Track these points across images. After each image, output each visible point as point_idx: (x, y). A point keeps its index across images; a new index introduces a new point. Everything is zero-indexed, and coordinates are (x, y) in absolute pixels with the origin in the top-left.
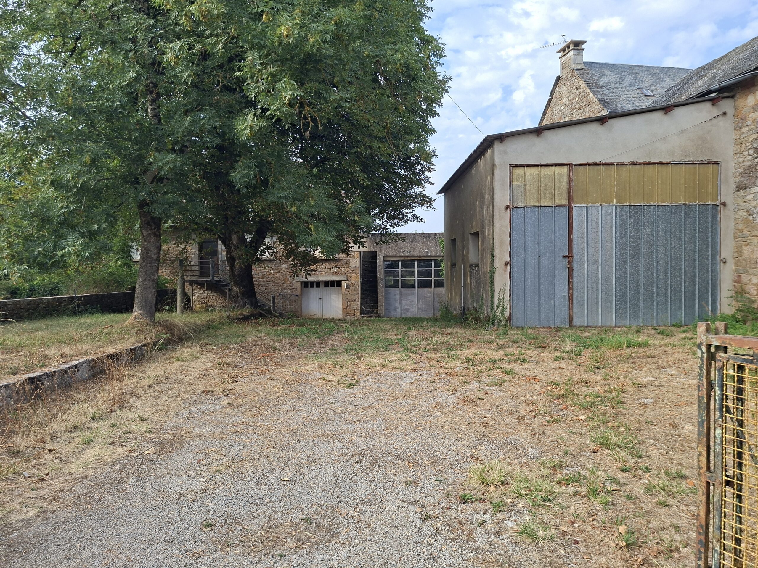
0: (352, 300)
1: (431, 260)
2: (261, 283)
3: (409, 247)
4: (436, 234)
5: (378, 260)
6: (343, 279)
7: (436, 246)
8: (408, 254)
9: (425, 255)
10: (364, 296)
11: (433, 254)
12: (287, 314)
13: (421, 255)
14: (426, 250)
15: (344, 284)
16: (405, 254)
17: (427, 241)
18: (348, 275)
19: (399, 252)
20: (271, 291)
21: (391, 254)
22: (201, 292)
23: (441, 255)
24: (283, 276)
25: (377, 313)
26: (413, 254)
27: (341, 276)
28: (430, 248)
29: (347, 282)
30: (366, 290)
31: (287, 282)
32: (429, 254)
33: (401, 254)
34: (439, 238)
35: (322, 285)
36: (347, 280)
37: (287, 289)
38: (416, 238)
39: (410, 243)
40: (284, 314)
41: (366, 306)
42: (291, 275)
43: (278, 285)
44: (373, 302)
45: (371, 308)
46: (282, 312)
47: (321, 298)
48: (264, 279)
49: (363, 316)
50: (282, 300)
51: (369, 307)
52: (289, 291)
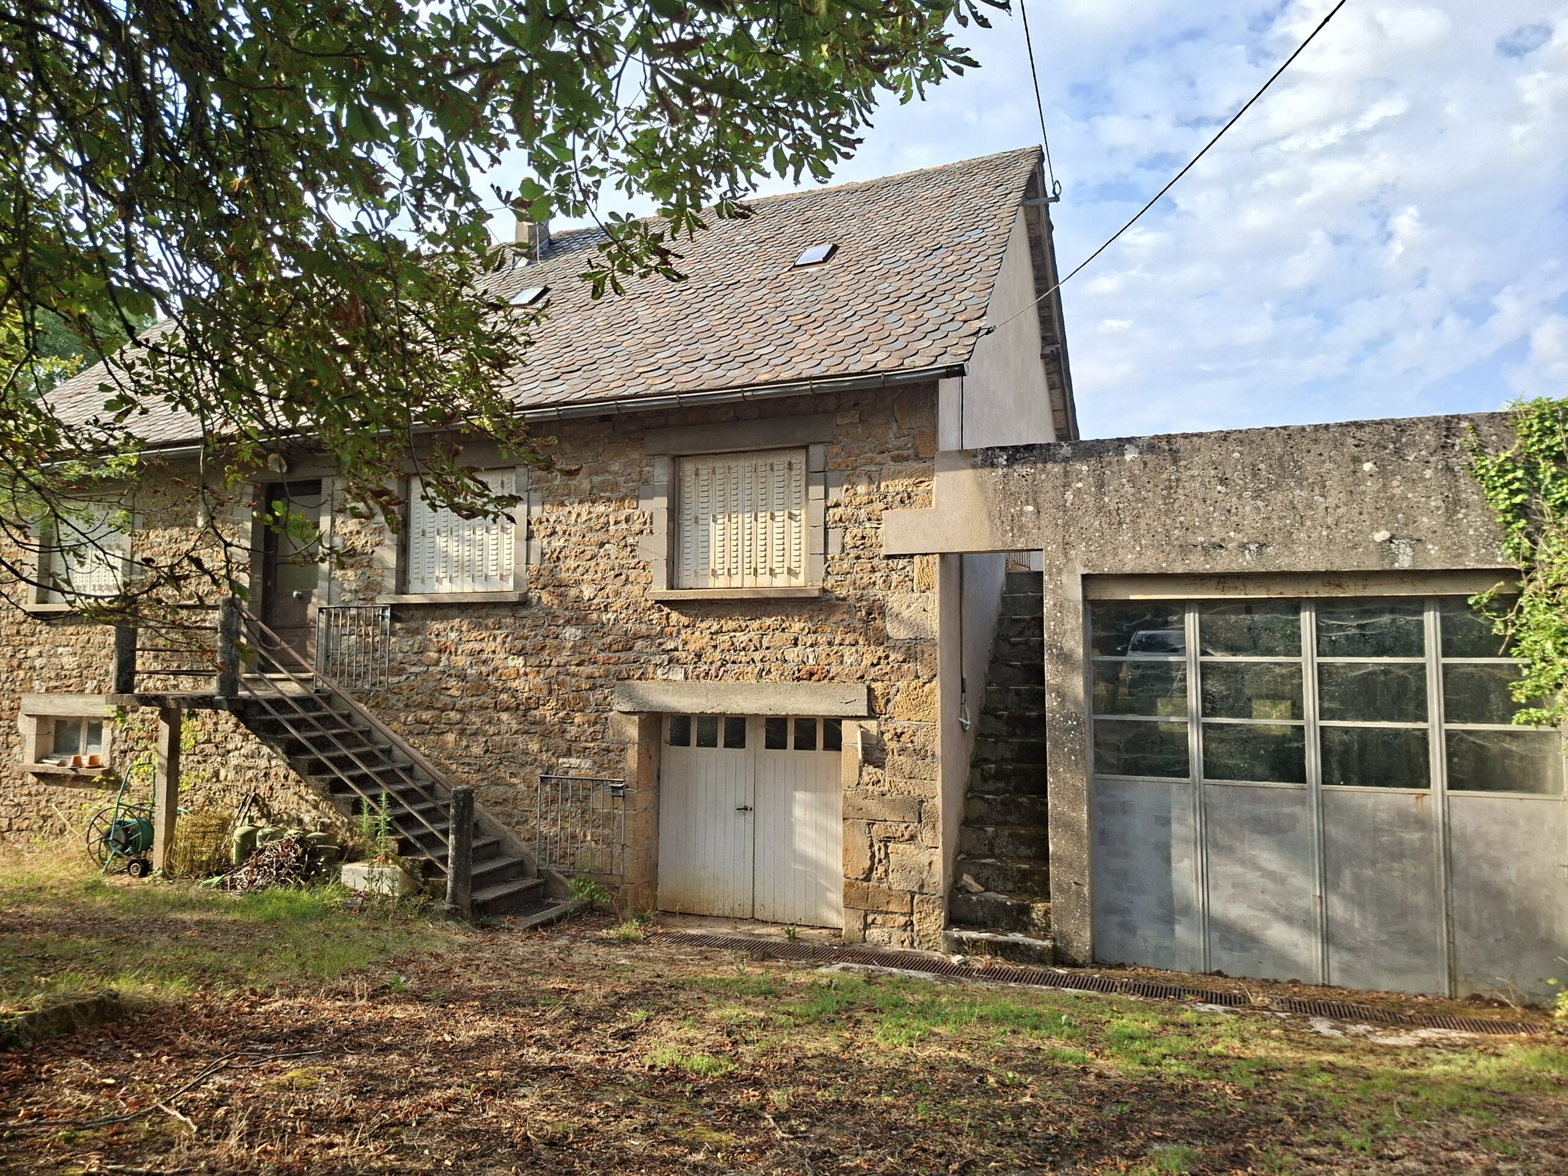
0: (893, 832)
1: (1418, 604)
2: (472, 715)
3: (1249, 512)
4: (1448, 426)
5: (1048, 602)
6: (850, 710)
7: (1453, 504)
8: (1247, 562)
9: (1372, 564)
10: (979, 807)
11: (1435, 558)
13: (1340, 564)
14: (1381, 535)
15: (851, 735)
16: (1222, 563)
17: (1382, 471)
18: (878, 687)
19: (1185, 549)
20: (512, 760)
21: (1130, 564)
22: (248, 749)
23: (1499, 563)
24: (563, 684)
25: (1045, 931)
26: (1284, 563)
27: (839, 690)
28: (1411, 520)
29: (874, 725)
30: (999, 776)
31: (580, 718)
32: (1404, 562)
33: (1197, 563)
34: (1479, 450)
35: (756, 737)
36: (872, 714)
37: (581, 753)
38: (1306, 460)
39: (1258, 494)
40: (562, 883)
41: (985, 873)
42: (599, 682)
43: (539, 728)
44: (1028, 852)
45: (1010, 887)
46: (553, 869)
47: (750, 804)
48: (484, 698)
49: (959, 942)
50: (554, 807)
51: (1006, 879)
52: (586, 764)
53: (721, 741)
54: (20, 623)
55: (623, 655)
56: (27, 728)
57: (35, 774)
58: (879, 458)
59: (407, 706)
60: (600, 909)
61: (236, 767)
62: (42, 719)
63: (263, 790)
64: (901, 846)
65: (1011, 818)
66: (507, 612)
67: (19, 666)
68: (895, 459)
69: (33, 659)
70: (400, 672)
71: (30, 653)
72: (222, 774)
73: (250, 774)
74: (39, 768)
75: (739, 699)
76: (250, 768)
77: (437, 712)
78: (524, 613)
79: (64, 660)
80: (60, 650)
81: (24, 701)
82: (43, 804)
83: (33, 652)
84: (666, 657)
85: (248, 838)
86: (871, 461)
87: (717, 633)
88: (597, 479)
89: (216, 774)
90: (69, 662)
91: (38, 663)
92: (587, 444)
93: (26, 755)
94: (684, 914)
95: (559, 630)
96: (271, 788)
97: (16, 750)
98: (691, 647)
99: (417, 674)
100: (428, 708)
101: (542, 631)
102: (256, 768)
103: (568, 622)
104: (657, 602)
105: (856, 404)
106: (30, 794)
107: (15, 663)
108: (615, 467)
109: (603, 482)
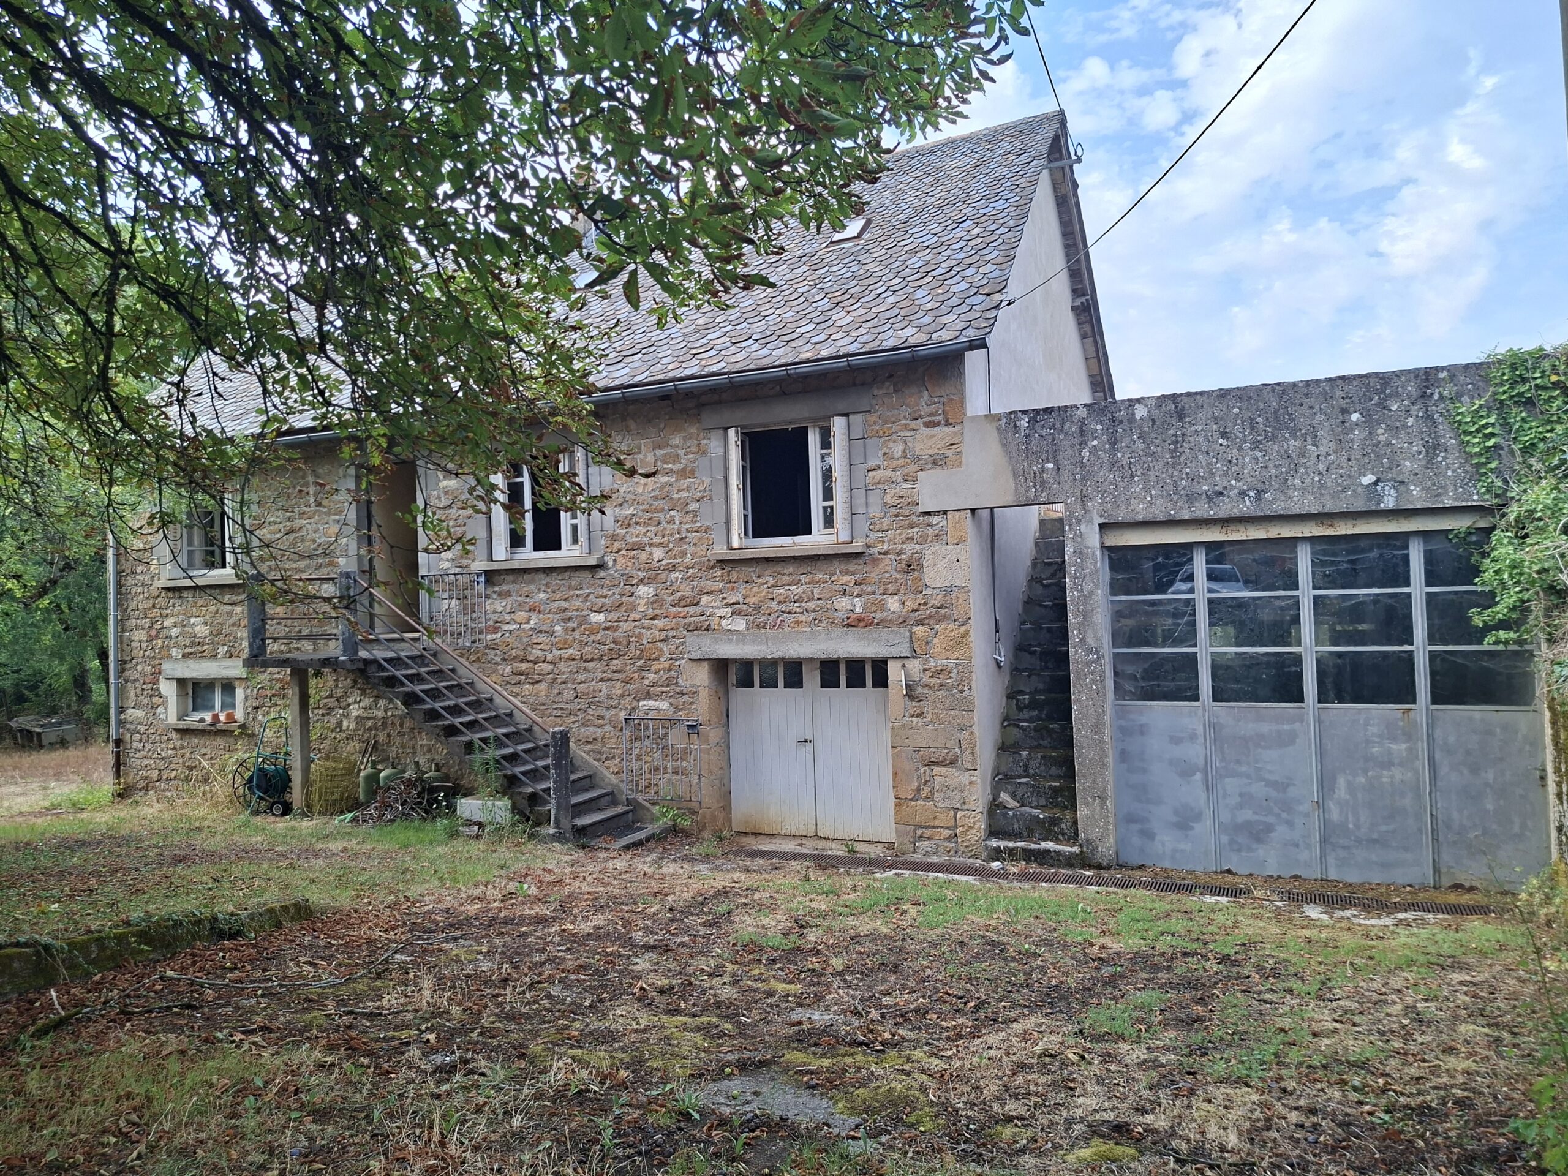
0: (937, 756)
1: (1404, 538)
2: (562, 666)
3: (1249, 463)
4: (1427, 377)
5: (1069, 550)
6: (894, 652)
7: (1433, 449)
8: (1247, 507)
9: (1360, 505)
10: (1015, 733)
11: (1417, 496)
12: (656, 810)
13: (1330, 506)
14: (1368, 479)
15: (896, 674)
16: (1224, 509)
17: (1369, 420)
18: (919, 630)
19: (1191, 498)
20: (598, 704)
21: (1141, 511)
22: (366, 702)
23: (1475, 500)
24: (640, 636)
25: (1074, 838)
26: (1280, 507)
27: (884, 634)
28: (1394, 465)
29: (914, 666)
30: (1033, 705)
31: (656, 666)
32: (1389, 503)
33: (1202, 510)
34: (1457, 397)
35: (812, 678)
36: (914, 654)
37: (659, 696)
38: (1298, 412)
39: (1256, 445)
40: (648, 810)
41: (1021, 791)
42: (671, 633)
43: (621, 676)
44: (1059, 772)
45: (1043, 802)
46: (640, 798)
47: (809, 738)
48: (571, 651)
49: (998, 850)
50: (638, 744)
51: (1039, 795)
52: (664, 705)
53: (781, 683)
54: (156, 598)
55: (691, 610)
56: (168, 689)
57: (177, 730)
58: (913, 424)
59: (504, 660)
60: (683, 831)
61: (357, 717)
62: (181, 682)
63: (382, 737)
64: (944, 770)
65: (1045, 743)
66: (587, 574)
67: (157, 636)
68: (928, 425)
69: (169, 628)
70: (496, 630)
71: (166, 624)
72: (345, 724)
73: (369, 723)
74: (182, 725)
75: (796, 645)
76: (369, 719)
77: (531, 665)
78: (602, 574)
79: (197, 629)
80: (193, 620)
81: (163, 667)
82: (188, 755)
83: (168, 623)
84: (729, 610)
85: (373, 778)
86: (906, 427)
87: (773, 586)
88: (660, 453)
89: (340, 724)
90: (202, 630)
91: (174, 632)
92: (650, 421)
93: (170, 715)
94: (756, 834)
95: (633, 589)
96: (389, 735)
97: (161, 709)
98: (752, 600)
99: (511, 632)
100: (522, 661)
101: (618, 590)
102: (374, 718)
103: (641, 581)
104: (718, 561)
105: (891, 376)
106: (174, 748)
107: (153, 633)
108: (676, 441)
109: (665, 455)
